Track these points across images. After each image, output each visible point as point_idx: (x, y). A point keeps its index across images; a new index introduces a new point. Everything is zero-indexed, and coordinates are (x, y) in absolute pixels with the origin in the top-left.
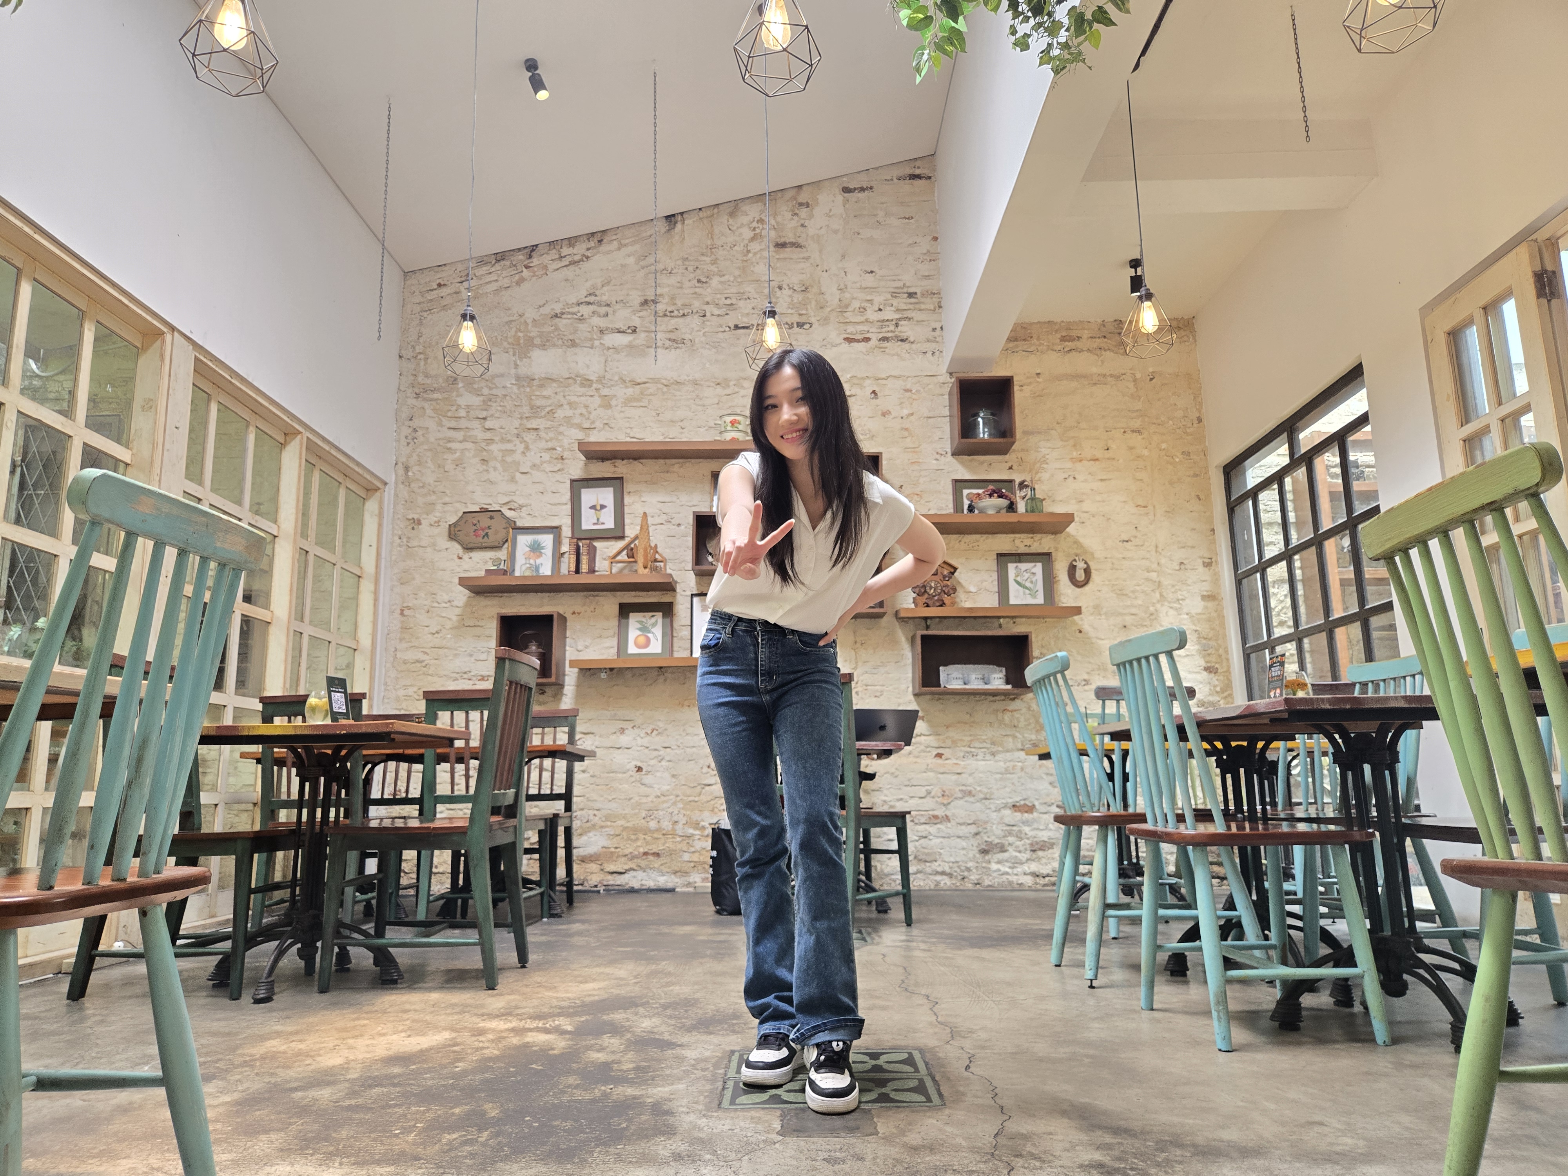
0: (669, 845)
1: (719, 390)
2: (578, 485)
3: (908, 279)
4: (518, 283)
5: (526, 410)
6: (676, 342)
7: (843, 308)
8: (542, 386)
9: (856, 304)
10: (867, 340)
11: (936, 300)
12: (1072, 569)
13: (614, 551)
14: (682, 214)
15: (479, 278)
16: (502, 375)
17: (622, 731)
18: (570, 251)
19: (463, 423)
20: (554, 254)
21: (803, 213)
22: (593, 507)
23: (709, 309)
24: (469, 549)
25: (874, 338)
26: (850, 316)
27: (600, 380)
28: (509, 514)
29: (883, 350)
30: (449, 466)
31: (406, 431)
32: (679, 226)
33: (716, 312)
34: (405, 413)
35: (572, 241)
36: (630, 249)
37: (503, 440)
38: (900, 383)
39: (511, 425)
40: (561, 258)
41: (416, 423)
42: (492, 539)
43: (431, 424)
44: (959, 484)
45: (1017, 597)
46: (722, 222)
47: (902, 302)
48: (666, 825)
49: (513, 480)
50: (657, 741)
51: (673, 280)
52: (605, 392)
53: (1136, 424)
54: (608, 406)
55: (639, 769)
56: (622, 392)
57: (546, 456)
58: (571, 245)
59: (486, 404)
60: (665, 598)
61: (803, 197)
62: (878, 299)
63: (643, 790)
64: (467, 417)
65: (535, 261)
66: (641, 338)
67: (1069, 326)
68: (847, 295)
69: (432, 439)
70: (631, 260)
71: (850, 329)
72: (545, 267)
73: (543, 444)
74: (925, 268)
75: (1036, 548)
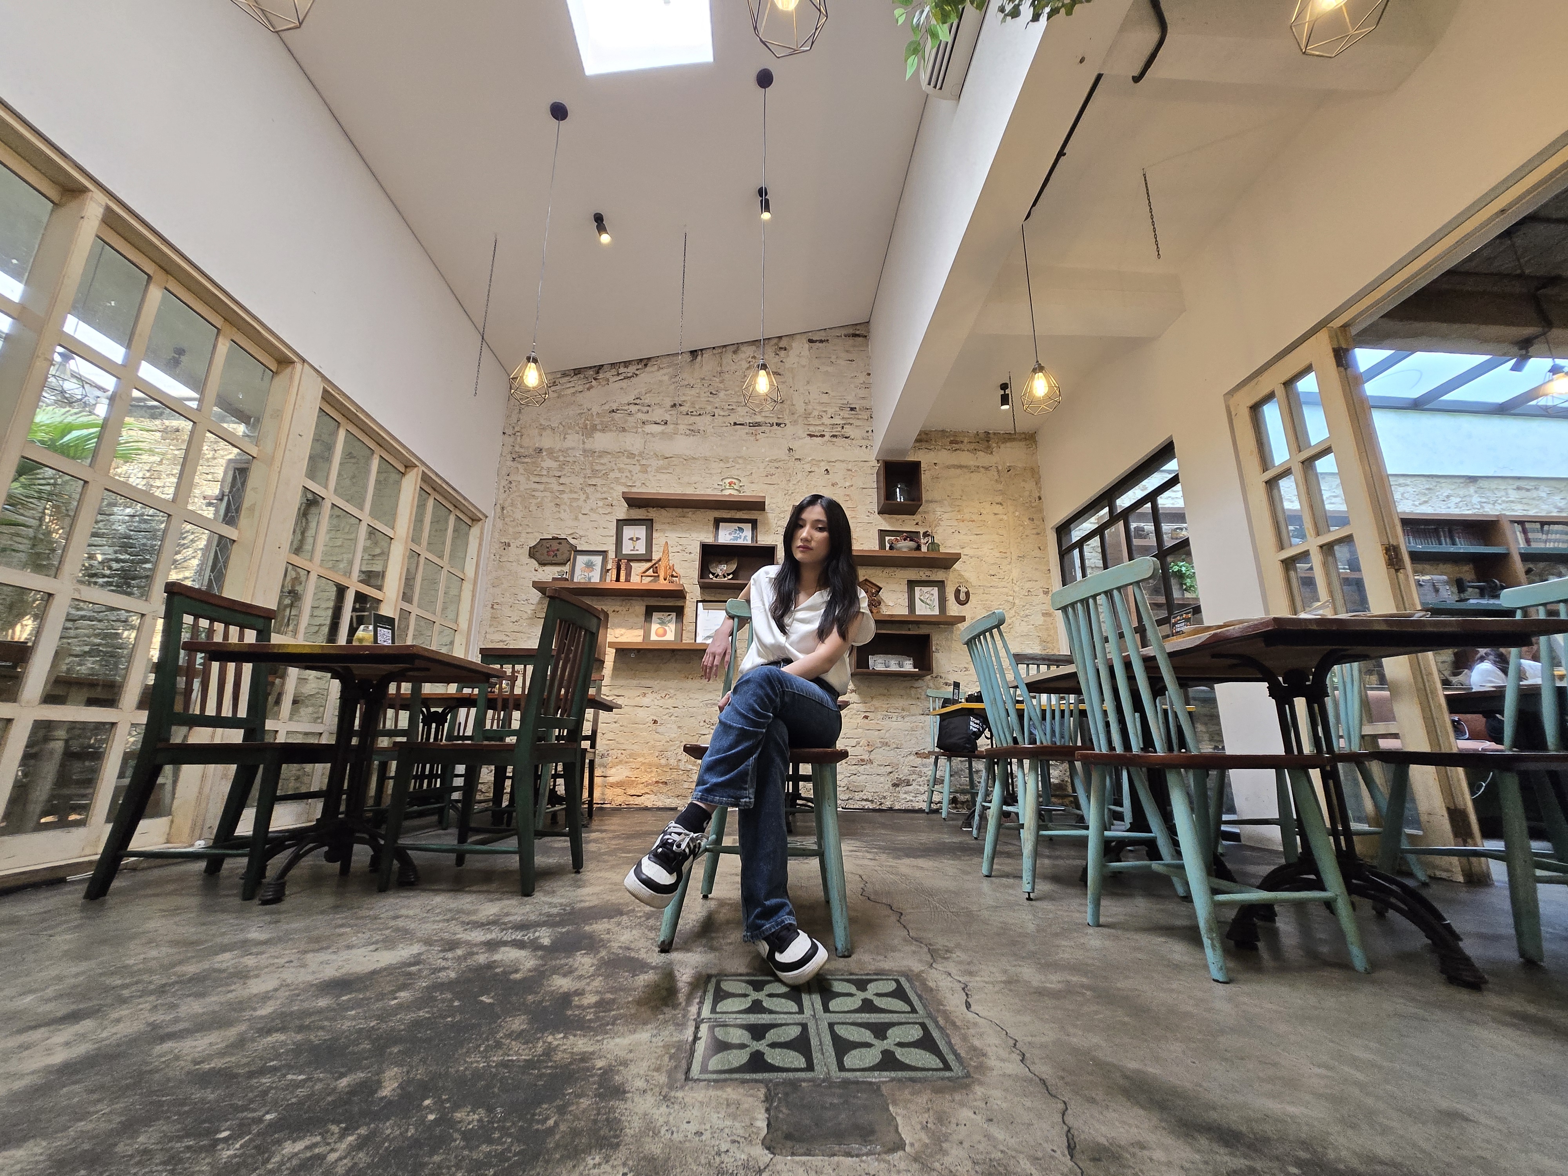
0: (674, 776)
1: (722, 464)
2: (621, 524)
3: (851, 399)
4: (588, 389)
5: (588, 472)
6: (693, 432)
7: (807, 415)
8: (600, 457)
9: (816, 413)
10: (823, 436)
11: (868, 413)
12: (958, 592)
13: (644, 569)
14: (702, 350)
15: (562, 385)
16: (573, 449)
17: (645, 695)
18: (625, 370)
19: (544, 480)
20: (614, 372)
21: (782, 353)
22: (631, 539)
23: (716, 411)
24: (542, 564)
25: (827, 435)
26: (811, 421)
27: (641, 454)
28: (572, 541)
29: (833, 443)
30: (533, 508)
31: (504, 483)
32: (699, 357)
33: (722, 413)
34: (504, 472)
35: (627, 364)
36: (665, 371)
37: (571, 492)
38: (844, 465)
39: (578, 481)
40: (618, 374)
41: (510, 478)
42: (559, 558)
43: (522, 479)
44: (883, 533)
45: (922, 610)
46: (728, 356)
47: (846, 413)
48: (673, 762)
49: (576, 519)
50: (670, 702)
51: (693, 392)
52: (644, 462)
53: (999, 499)
54: (646, 472)
55: (655, 722)
56: (655, 463)
57: (600, 504)
58: (626, 367)
59: (561, 468)
60: (679, 604)
61: (783, 344)
62: (831, 411)
63: (657, 736)
64: (547, 476)
65: (601, 376)
66: (670, 428)
67: (955, 434)
68: (810, 407)
69: (522, 489)
70: (666, 378)
71: (812, 428)
72: (608, 380)
73: (599, 495)
74: (862, 393)
75: (934, 577)
